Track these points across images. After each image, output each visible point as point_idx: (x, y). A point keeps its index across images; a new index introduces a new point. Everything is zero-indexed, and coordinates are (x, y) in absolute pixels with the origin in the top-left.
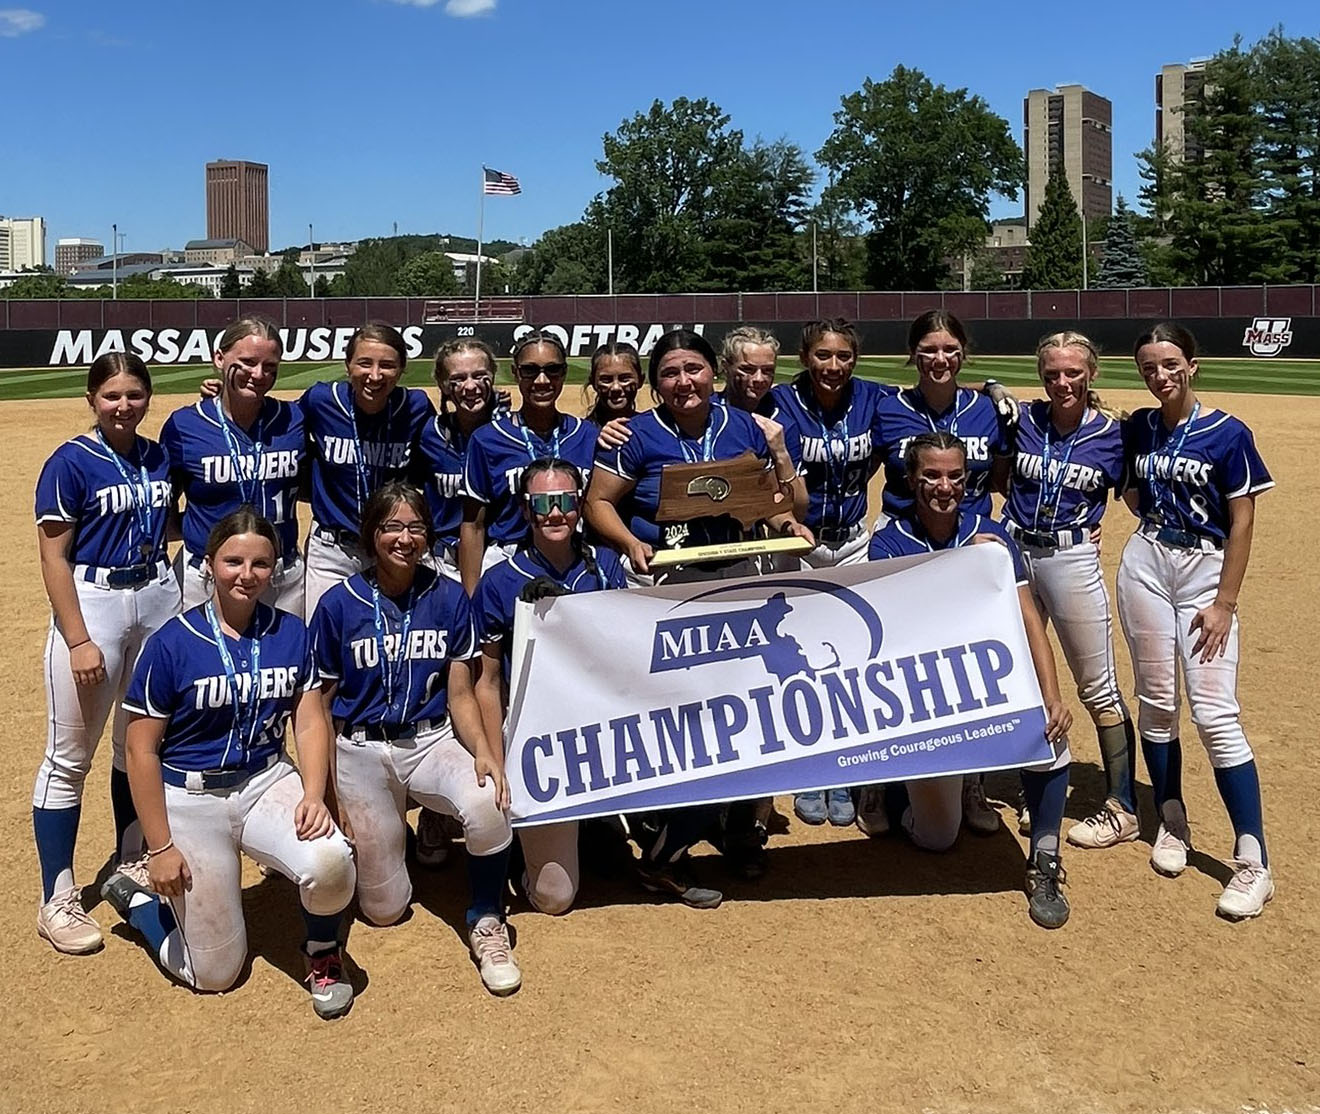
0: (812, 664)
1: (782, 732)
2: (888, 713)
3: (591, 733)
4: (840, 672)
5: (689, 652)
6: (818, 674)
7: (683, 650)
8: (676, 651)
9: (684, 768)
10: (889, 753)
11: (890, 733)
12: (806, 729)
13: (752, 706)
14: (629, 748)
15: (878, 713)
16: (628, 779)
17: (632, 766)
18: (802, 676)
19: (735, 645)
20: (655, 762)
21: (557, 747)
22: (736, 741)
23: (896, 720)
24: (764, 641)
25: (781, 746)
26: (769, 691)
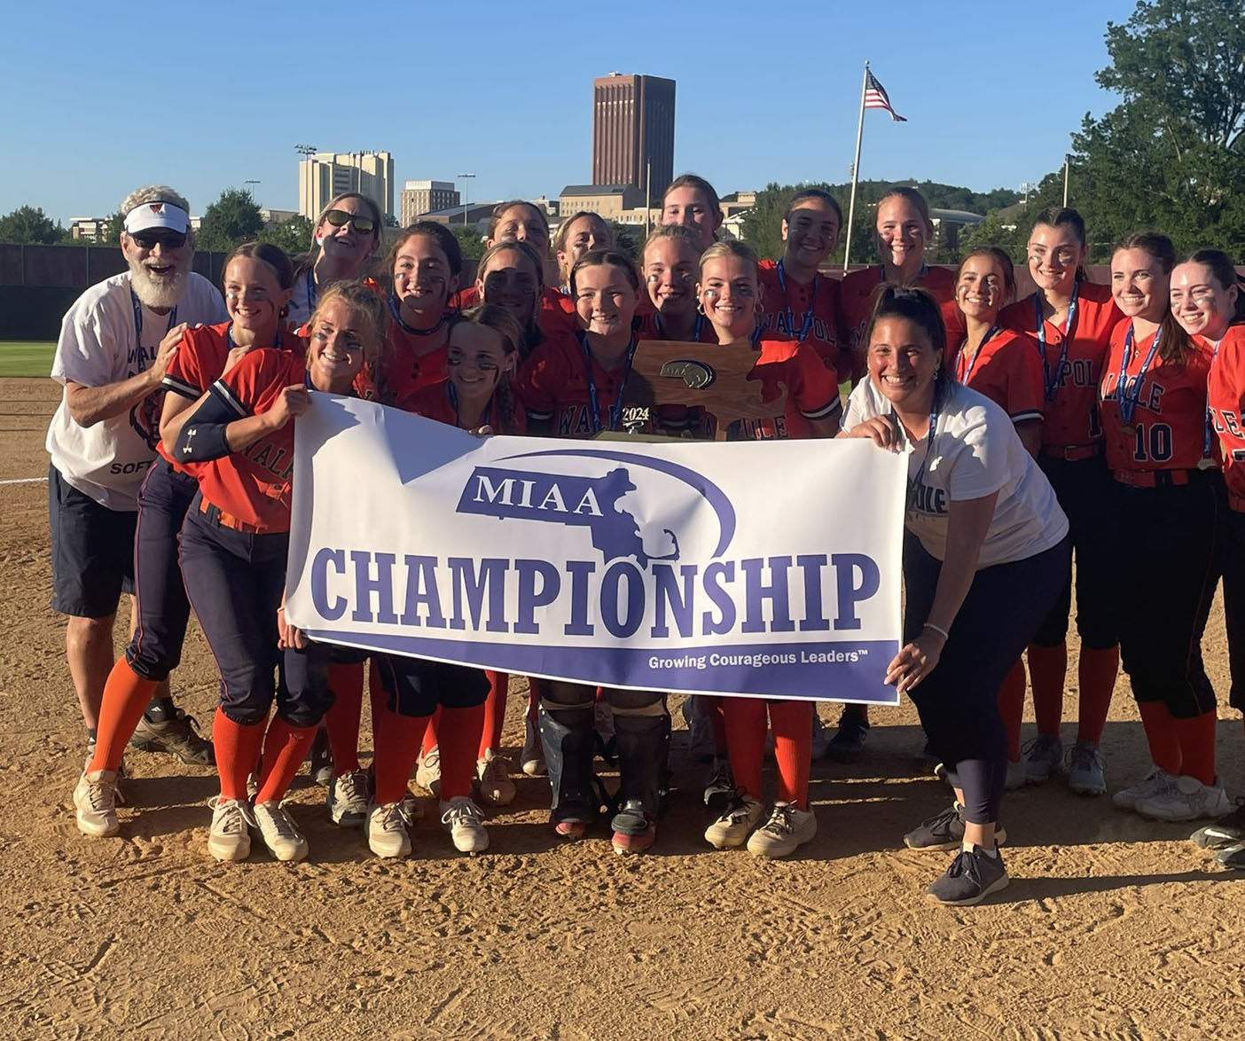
0: (647, 550)
1: (594, 615)
2: (717, 617)
3: (386, 560)
4: (676, 567)
5: (506, 500)
6: (650, 563)
7: (500, 496)
8: (492, 495)
9: (476, 627)
10: (707, 662)
11: (714, 640)
12: (622, 620)
13: (566, 579)
14: (422, 590)
15: (707, 616)
16: (417, 622)
17: (423, 610)
18: (632, 559)
19: (561, 507)
20: (447, 612)
21: (350, 565)
22: (540, 613)
23: (724, 628)
24: (596, 512)
25: (589, 631)
26: (591, 566)
